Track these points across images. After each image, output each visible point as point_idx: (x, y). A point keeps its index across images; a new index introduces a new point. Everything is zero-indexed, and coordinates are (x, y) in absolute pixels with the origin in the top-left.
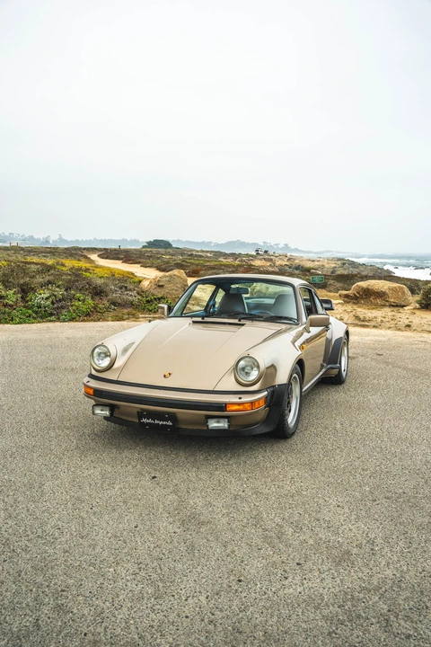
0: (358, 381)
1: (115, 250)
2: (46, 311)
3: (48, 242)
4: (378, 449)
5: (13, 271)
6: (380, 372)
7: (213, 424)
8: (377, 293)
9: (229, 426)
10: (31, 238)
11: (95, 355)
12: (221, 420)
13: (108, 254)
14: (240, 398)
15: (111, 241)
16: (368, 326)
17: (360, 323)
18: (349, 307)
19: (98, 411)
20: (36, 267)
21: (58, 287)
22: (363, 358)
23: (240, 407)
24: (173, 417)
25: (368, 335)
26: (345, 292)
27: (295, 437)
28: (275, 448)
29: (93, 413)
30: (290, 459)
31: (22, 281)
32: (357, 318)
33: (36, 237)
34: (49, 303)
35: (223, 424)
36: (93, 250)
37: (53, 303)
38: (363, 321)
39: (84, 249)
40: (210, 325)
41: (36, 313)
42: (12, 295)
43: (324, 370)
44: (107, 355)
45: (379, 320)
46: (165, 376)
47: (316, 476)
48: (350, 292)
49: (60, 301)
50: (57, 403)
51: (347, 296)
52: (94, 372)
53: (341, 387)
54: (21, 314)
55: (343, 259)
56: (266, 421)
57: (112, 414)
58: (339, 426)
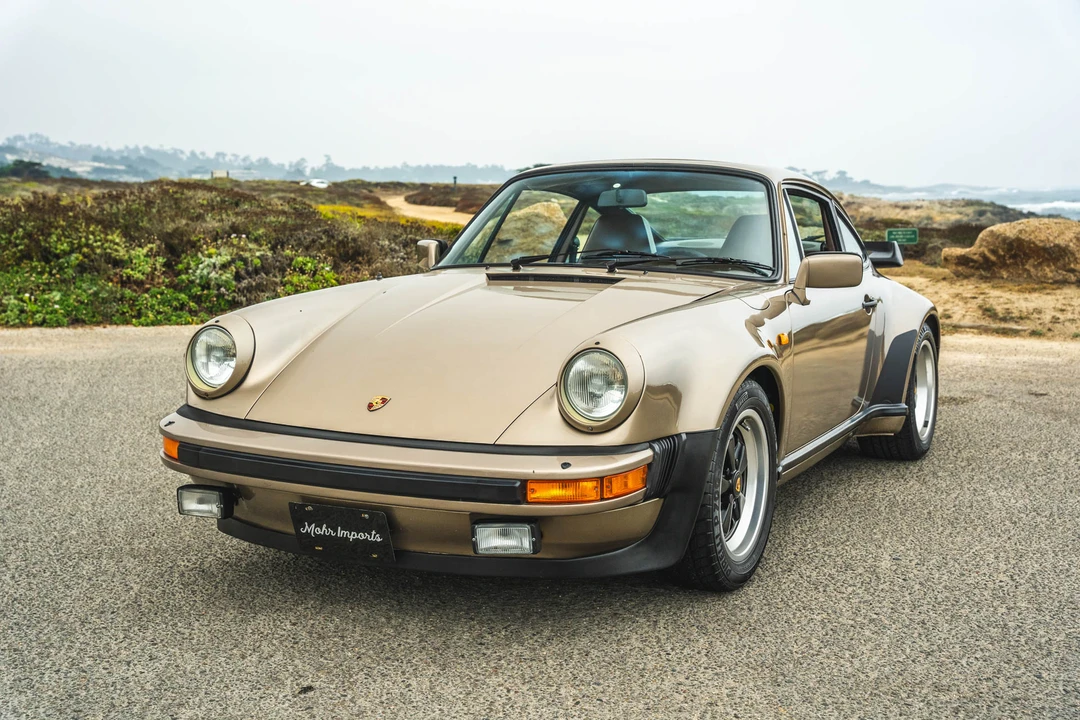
0: (965, 454)
1: (446, 187)
2: (220, 296)
3: (300, 172)
4: (994, 632)
5: (149, 203)
6: (1034, 433)
7: (491, 541)
8: (1044, 249)
9: (536, 547)
10: (265, 163)
11: (200, 349)
12: (514, 529)
13: (425, 195)
14: (565, 465)
15: (441, 169)
16: (1016, 333)
17: (994, 325)
18: (968, 288)
19: (191, 504)
20: (209, 195)
21: (256, 240)
22: (989, 402)
23: (568, 493)
24: (385, 520)
25: (1016, 352)
26: (959, 251)
27: (750, 590)
28: (686, 616)
29: (181, 511)
30: (719, 647)
31: (170, 227)
32: (988, 312)
33: (274, 161)
34: (227, 276)
35: (516, 542)
36: (395, 187)
37: (238, 277)
38: (1004, 320)
39: (377, 185)
40: (531, 284)
41: (198, 299)
42: (143, 259)
43: (859, 416)
44: (228, 353)
45: (1047, 318)
46: (370, 406)
47: (785, 701)
48: (972, 249)
49: (256, 271)
50: (145, 494)
51: (963, 261)
52: (195, 401)
53: (914, 468)
54: (162, 303)
55: (978, 203)
56: (654, 537)
57: (227, 512)
58: (886, 563)
